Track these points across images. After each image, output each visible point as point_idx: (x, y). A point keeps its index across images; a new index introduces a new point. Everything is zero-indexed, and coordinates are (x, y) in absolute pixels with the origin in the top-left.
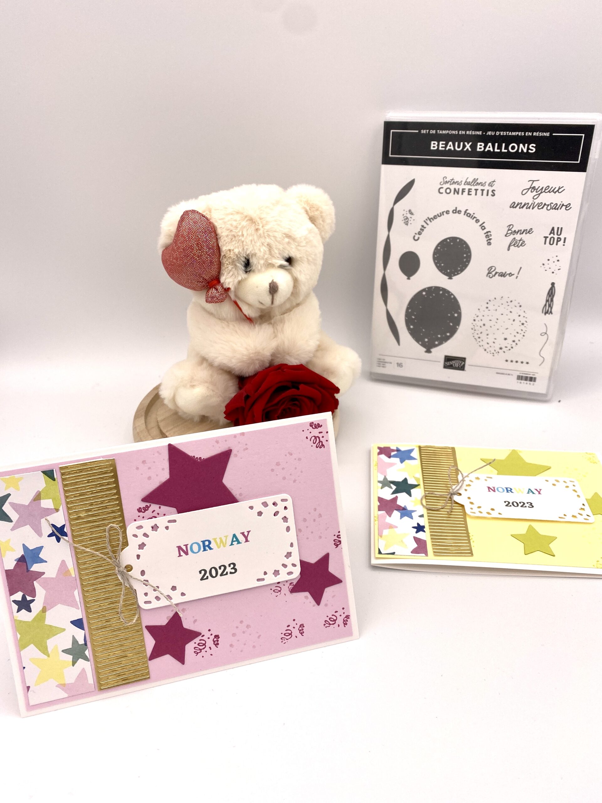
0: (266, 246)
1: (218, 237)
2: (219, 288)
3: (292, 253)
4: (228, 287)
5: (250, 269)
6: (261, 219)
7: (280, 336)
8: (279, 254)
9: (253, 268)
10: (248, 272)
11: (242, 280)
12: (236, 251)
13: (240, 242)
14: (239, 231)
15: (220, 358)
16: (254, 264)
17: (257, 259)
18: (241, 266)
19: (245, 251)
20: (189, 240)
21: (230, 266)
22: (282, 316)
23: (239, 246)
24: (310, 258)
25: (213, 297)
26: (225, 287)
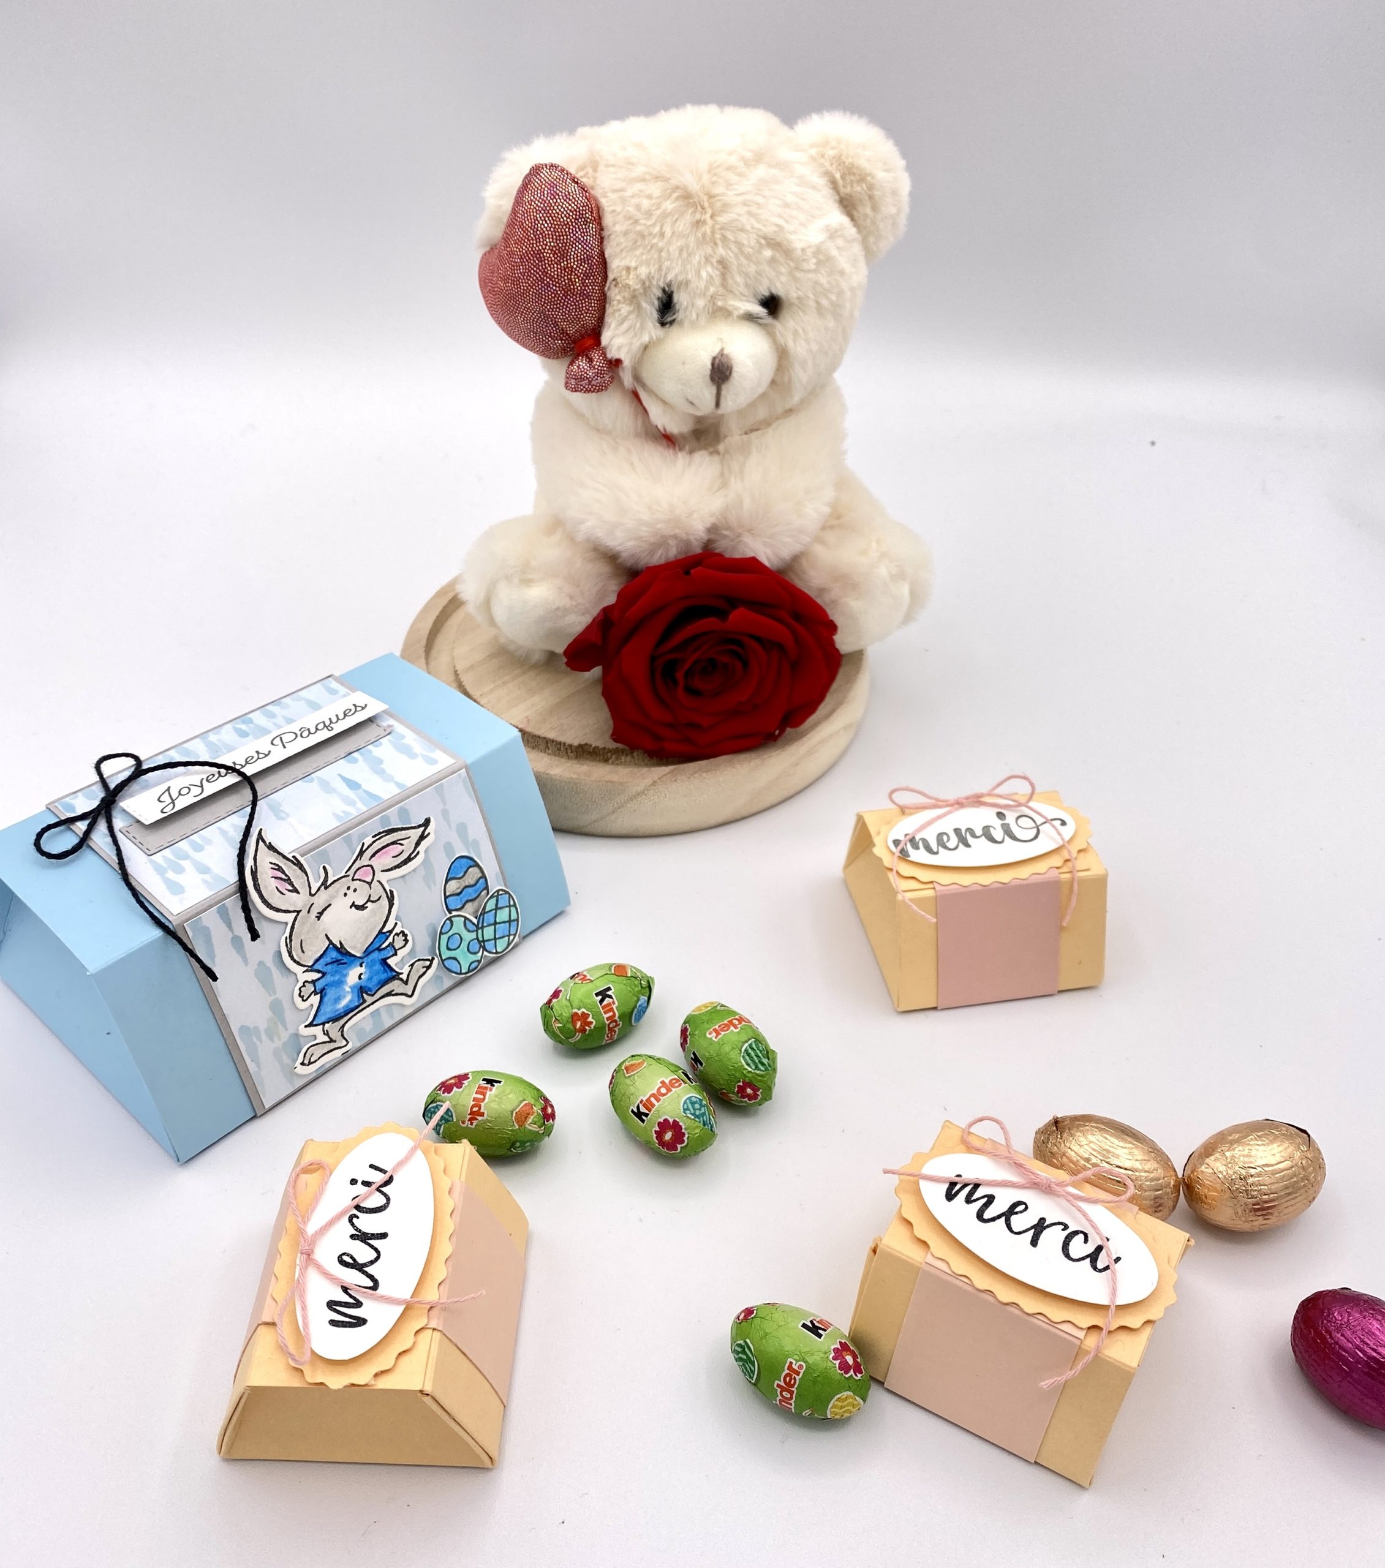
0: (715, 264)
1: (605, 233)
2: (596, 356)
3: (778, 285)
4: (617, 357)
5: (672, 318)
6: (711, 196)
7: (735, 485)
8: (747, 285)
9: (678, 317)
10: (668, 326)
11: (649, 342)
12: (643, 271)
13: (653, 251)
14: (654, 225)
15: (589, 524)
16: (683, 307)
17: (690, 294)
18: (651, 310)
19: (663, 273)
20: (535, 236)
21: (623, 305)
22: (745, 437)
23: (651, 259)
24: (825, 302)
25: (582, 379)
26: (609, 356)
